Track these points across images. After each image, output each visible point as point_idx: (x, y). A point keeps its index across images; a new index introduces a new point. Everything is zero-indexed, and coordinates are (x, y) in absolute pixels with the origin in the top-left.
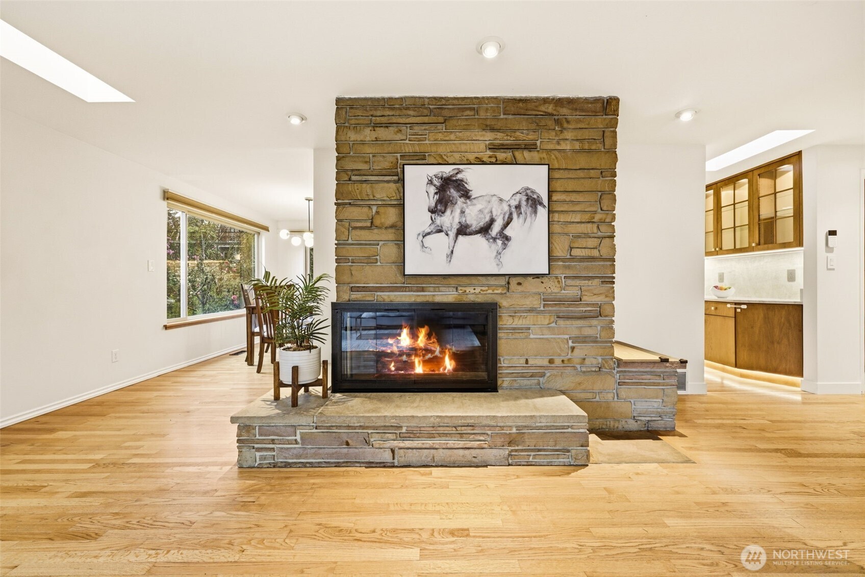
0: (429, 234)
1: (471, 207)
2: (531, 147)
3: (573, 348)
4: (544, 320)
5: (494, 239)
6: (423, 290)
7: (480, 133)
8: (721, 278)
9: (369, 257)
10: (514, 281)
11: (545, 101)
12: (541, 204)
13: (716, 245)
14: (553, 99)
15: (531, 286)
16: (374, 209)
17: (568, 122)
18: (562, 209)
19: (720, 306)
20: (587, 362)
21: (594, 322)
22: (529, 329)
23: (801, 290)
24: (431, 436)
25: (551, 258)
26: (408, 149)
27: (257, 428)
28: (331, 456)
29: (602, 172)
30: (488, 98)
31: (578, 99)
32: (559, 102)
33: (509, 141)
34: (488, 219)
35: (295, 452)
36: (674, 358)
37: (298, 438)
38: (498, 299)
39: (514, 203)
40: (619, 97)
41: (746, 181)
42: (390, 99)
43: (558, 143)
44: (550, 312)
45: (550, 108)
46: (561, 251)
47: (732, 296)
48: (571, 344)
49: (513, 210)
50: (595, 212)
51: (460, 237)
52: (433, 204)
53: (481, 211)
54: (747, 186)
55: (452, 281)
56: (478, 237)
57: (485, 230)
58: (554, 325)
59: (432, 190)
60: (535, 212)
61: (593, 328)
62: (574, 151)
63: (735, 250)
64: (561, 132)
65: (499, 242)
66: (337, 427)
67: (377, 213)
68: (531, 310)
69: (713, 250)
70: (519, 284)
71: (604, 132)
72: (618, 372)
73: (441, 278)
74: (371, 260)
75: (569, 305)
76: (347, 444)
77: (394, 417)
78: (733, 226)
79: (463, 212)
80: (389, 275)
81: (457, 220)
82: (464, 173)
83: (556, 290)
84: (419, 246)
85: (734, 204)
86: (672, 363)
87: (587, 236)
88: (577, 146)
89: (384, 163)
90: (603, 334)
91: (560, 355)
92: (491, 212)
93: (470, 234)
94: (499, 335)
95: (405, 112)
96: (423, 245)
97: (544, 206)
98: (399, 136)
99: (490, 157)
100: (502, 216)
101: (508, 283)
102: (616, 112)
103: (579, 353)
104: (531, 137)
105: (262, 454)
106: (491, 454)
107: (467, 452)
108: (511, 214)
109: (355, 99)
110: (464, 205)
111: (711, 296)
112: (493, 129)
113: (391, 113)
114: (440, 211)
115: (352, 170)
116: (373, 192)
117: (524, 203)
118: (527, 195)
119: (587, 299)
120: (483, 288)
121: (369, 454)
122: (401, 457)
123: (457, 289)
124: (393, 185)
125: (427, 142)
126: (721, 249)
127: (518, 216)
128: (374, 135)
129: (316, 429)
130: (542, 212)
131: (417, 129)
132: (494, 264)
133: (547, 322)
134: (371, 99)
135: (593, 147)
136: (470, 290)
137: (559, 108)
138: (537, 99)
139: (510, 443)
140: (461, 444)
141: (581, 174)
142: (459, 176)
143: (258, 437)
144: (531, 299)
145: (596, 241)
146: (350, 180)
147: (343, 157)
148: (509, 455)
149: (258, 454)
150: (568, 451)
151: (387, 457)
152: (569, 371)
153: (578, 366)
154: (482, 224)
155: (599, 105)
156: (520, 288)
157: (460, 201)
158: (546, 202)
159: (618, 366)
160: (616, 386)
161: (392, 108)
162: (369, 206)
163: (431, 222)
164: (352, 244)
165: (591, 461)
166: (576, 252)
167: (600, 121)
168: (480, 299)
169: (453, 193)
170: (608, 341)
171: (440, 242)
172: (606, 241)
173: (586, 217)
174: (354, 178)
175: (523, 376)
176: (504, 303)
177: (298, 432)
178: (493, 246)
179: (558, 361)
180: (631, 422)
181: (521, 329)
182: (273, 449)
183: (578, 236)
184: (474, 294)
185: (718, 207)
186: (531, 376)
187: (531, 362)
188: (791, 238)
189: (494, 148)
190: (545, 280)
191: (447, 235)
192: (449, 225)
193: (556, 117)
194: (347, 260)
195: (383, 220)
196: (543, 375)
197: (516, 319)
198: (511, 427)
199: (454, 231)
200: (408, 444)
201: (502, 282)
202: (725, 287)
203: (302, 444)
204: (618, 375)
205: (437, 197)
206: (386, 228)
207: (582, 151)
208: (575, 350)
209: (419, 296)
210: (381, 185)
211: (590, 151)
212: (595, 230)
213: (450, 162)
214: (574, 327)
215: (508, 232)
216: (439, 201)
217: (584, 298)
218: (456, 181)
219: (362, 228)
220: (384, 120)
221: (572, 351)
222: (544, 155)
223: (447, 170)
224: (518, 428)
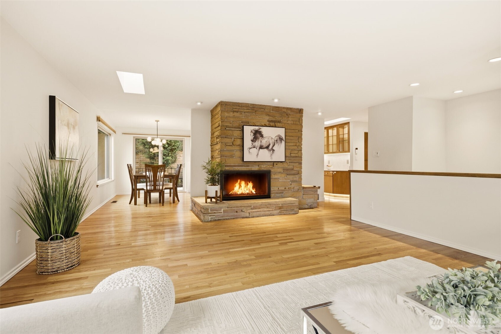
0: (251, 148)
1: (263, 140)
2: (279, 122)
3: (291, 184)
4: (283, 175)
5: (270, 150)
6: (248, 166)
7: (266, 116)
8: (329, 162)
9: (231, 155)
10: (275, 164)
11: (284, 108)
12: (283, 140)
13: (327, 151)
14: (286, 108)
15: (280, 165)
16: (233, 139)
17: (290, 115)
18: (288, 141)
19: (328, 172)
20: (295, 188)
21: (297, 176)
22: (279, 178)
23: (350, 167)
24: (259, 208)
25: (285, 157)
26: (244, 120)
27: (210, 209)
28: (232, 216)
29: (299, 131)
30: (268, 106)
31: (293, 108)
32: (288, 109)
33: (274, 119)
34: (268, 144)
35: (222, 215)
36: (317, 186)
37: (222, 211)
38: (271, 169)
39: (276, 139)
40: (304, 109)
41: (336, 128)
42: (239, 103)
43: (287, 121)
44: (285, 173)
45: (285, 110)
46: (288, 155)
47: (332, 169)
48: (291, 183)
49: (275, 141)
50: (297, 143)
51: (260, 149)
52: (252, 139)
53: (266, 141)
54: (336, 130)
55: (257, 163)
56: (265, 150)
57: (267, 147)
58: (286, 177)
59: (252, 134)
60: (281, 142)
61: (296, 178)
62: (291, 124)
63: (333, 153)
64: (288, 118)
65: (271, 151)
66: (234, 207)
67: (234, 140)
68: (280, 173)
69: (326, 152)
70: (277, 164)
71: (299, 119)
72: (303, 191)
73: (254, 162)
74: (232, 156)
75: (290, 171)
76: (237, 212)
77: (250, 203)
78: (332, 144)
79: (261, 142)
80: (238, 161)
81: (259, 144)
82: (261, 129)
83: (287, 166)
84: (248, 152)
85: (333, 136)
86: (317, 188)
87: (295, 150)
88: (292, 122)
89: (236, 124)
90: (299, 180)
91: (287, 186)
92: (269, 142)
93: (263, 149)
94: (271, 180)
95: (243, 108)
96: (249, 152)
97: (284, 141)
98: (241, 115)
99: (268, 124)
100: (272, 144)
101: (273, 164)
102: (302, 113)
103: (292, 186)
104: (280, 119)
105: (211, 217)
106: (275, 212)
107: (269, 212)
108: (275, 143)
109: (227, 102)
110: (262, 139)
111: (326, 169)
112: (269, 115)
113: (239, 108)
114: (255, 141)
115: (226, 126)
116: (233, 133)
117: (278, 139)
118: (279, 137)
119: (295, 169)
120: (267, 166)
121: (243, 214)
122: (251, 215)
123: (259, 166)
124: (239, 132)
125: (249, 118)
126: (329, 152)
127: (277, 144)
128: (233, 114)
129: (228, 208)
130: (283, 142)
131: (246, 114)
132: (270, 158)
133: (284, 176)
134: (232, 102)
135: (297, 123)
136: (262, 166)
137: (287, 111)
138: (282, 107)
139: (280, 209)
140: (268, 210)
141: (293, 131)
142: (260, 130)
143: (210, 212)
144: (280, 169)
145: (297, 151)
146: (225, 129)
147: (223, 121)
148: (280, 212)
149: (210, 217)
150: (294, 210)
151: (248, 215)
152: (290, 191)
153: (292, 190)
154: (266, 145)
155: (298, 111)
156: (277, 165)
157: (260, 138)
158: (284, 139)
159: (303, 189)
160: (302, 195)
161: (239, 106)
162: (231, 138)
163: (252, 144)
164: (226, 151)
165: (299, 212)
166: (292, 155)
167: (298, 115)
168: (265, 169)
169: (258, 135)
170: (300, 182)
171: (254, 151)
172: (300, 151)
173: (294, 144)
174: (227, 129)
175: (277, 193)
176: (272, 170)
177: (222, 209)
178: (270, 152)
179: (287, 188)
180: (306, 206)
181: (277, 178)
182: (214, 215)
183: (292, 150)
184: (264, 168)
185: (328, 136)
186: (280, 193)
187: (279, 189)
188: (347, 150)
189: (269, 121)
190: (284, 163)
191: (257, 149)
192: (257, 146)
193: (287, 113)
194: (224, 156)
195: (236, 143)
196: (283, 193)
197: (276, 175)
198: (280, 204)
199: (259, 147)
200: (254, 210)
201: (272, 163)
202: (330, 166)
203: (223, 213)
204: (303, 192)
205: (253, 136)
206: (237, 146)
207: (293, 124)
208: (292, 185)
209: (247, 168)
210: (235, 131)
211: (296, 124)
212: (297, 148)
213: (257, 125)
214: (291, 177)
215: (274, 148)
216: (254, 138)
217: (294, 169)
218: (260, 131)
219: (229, 146)
220: (237, 110)
221: (291, 185)
222: (283, 125)
223: (257, 128)
224: (282, 204)
